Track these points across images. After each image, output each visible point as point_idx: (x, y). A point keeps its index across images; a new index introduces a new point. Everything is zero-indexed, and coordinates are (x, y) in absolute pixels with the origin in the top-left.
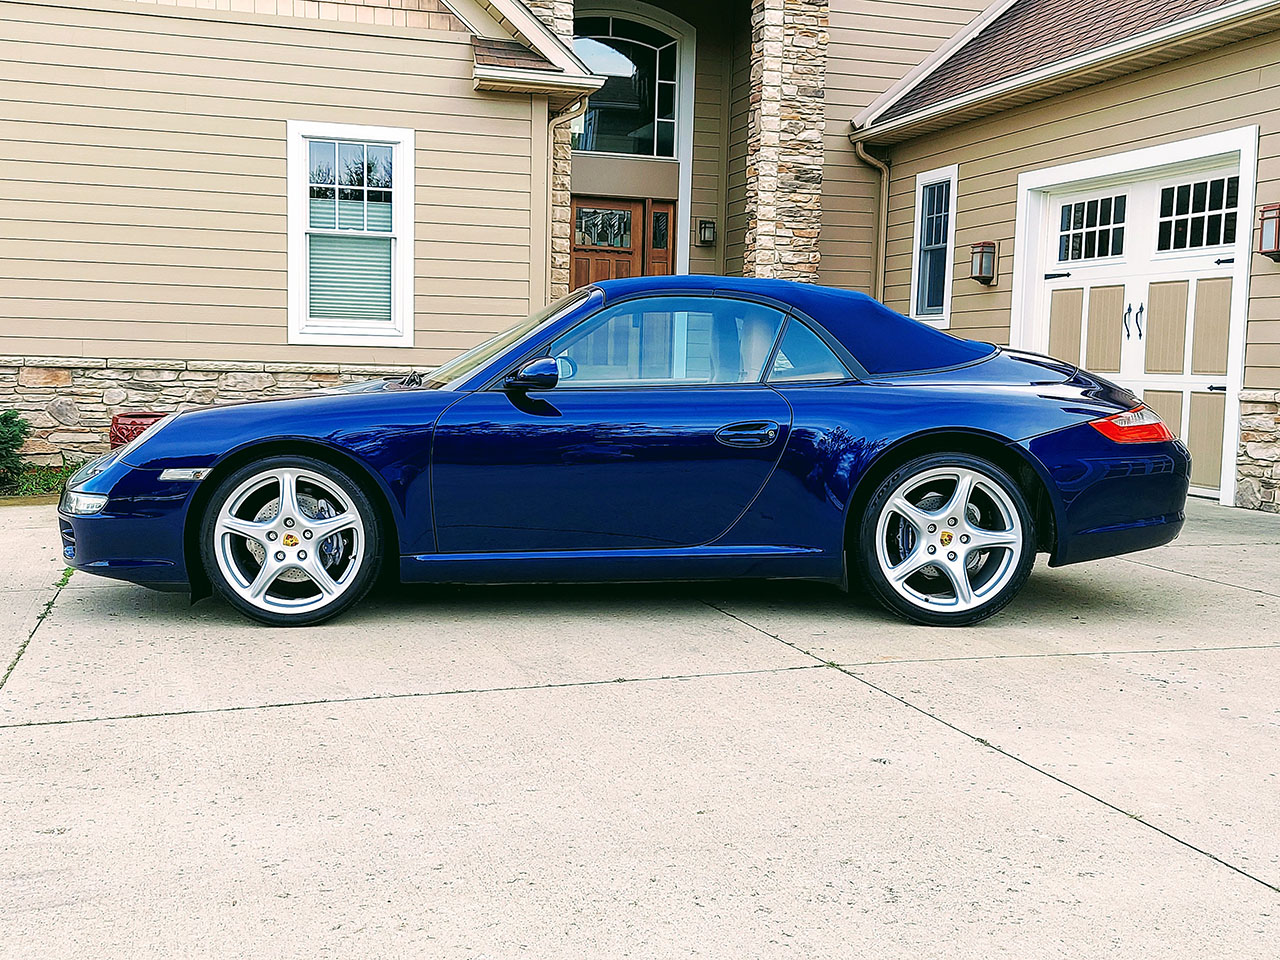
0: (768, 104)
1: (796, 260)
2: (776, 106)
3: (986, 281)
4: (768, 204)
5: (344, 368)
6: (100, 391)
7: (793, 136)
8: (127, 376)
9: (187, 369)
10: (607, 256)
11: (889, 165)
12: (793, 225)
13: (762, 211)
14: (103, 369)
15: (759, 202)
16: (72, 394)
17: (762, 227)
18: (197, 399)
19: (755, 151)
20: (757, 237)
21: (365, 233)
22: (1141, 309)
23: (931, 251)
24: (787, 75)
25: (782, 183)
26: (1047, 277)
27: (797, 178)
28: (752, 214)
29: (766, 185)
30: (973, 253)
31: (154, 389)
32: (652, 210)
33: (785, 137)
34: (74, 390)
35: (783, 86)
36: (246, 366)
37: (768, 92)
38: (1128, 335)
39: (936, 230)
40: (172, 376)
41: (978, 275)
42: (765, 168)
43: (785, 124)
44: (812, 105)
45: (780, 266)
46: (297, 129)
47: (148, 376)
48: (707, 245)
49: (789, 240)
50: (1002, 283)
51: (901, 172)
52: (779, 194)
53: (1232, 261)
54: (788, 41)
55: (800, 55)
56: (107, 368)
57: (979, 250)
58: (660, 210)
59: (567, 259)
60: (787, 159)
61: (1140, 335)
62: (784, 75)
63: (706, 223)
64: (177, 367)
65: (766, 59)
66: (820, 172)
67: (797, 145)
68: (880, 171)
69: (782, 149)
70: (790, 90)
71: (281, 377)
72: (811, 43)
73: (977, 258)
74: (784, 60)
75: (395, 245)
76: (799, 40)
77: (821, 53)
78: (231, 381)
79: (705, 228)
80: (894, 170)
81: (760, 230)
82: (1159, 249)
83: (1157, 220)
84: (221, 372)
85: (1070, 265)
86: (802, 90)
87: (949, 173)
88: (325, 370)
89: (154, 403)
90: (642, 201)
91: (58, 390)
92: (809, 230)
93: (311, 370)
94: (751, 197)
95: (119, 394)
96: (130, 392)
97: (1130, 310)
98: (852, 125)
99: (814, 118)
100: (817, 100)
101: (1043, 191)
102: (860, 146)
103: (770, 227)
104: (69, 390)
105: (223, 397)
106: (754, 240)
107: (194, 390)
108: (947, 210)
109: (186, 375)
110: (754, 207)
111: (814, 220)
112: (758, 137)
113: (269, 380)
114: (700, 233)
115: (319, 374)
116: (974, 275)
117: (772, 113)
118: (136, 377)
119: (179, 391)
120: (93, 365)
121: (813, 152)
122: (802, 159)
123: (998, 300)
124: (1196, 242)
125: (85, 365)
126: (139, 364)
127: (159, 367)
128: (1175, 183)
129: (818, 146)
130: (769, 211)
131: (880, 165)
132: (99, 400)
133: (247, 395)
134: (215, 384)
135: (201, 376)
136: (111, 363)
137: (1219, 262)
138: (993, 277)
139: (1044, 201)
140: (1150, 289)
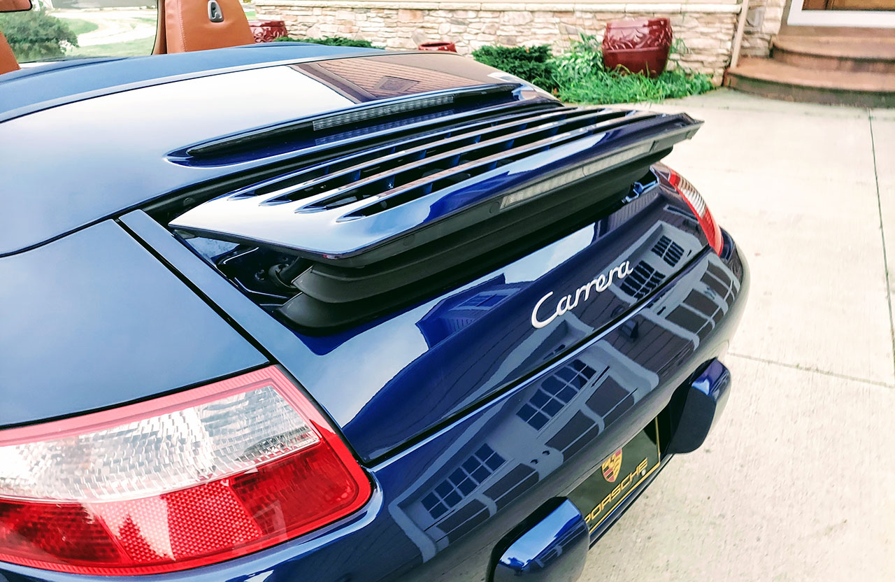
5: (578, 7)
8: (450, 15)
9: (481, 10)
14: (437, 10)
16: (423, 27)
18: (487, 31)
31: (464, 24)
34: (424, 25)
40: (472, 14)
47: (461, 15)
56: (440, 9)
64: (477, 8)
71: (536, 14)
78: (506, 18)
84: (500, 11)
88: (565, 9)
89: (465, 34)
91: (416, 24)
93: (556, 9)
95: (446, 27)
96: (453, 26)
104: (421, 25)
105: (503, 30)
107: (486, 24)
109: (482, 14)
113: (528, 16)
115: (561, 12)
118: (455, 16)
119: (477, 26)
120: (432, 7)
125: (428, 8)
126: (455, 6)
127: (467, 9)
132: (436, 31)
133: (517, 29)
134: (497, 20)
135: (489, 15)
136: (442, 6)
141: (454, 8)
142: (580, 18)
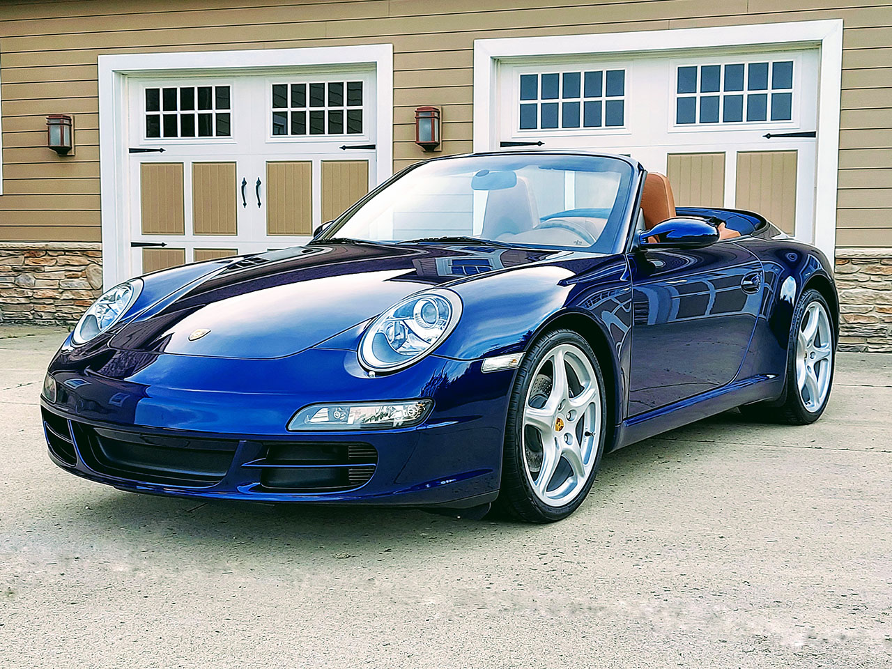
3: (63, 152)
22: (259, 183)
26: (132, 151)
30: (49, 125)
38: (245, 204)
41: (55, 145)
50: (81, 153)
53: (373, 147)
57: (58, 122)
61: (259, 204)
73: (56, 130)
82: (274, 135)
83: (269, 110)
85: (161, 141)
97: (245, 182)
101: (122, 74)
116: (52, 145)
123: (83, 170)
124: (317, 129)
128: (289, 81)
137: (344, 148)
138: (71, 148)
139: (124, 82)
140: (268, 168)
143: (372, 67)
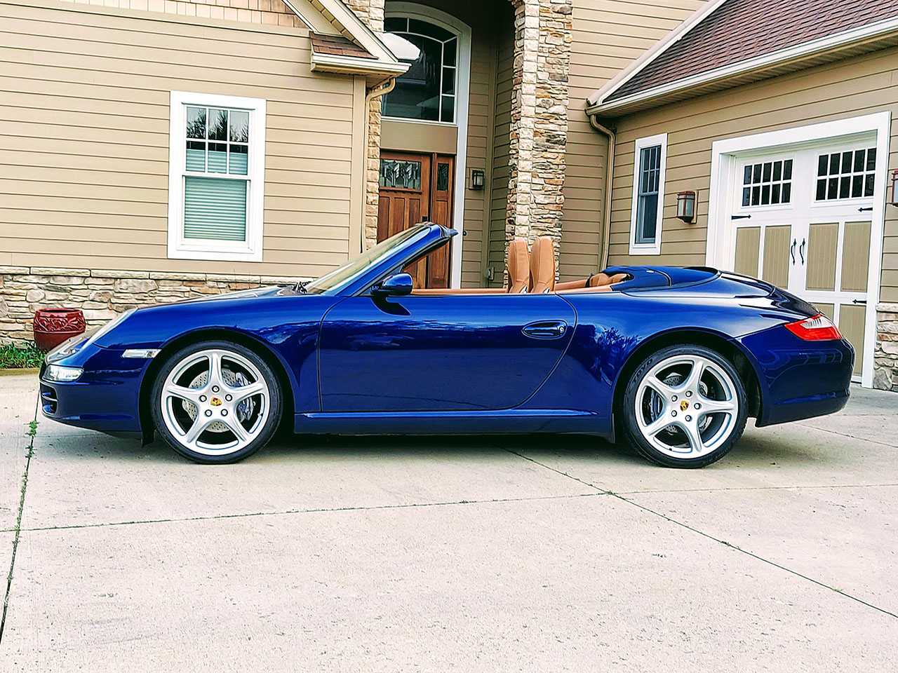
0: (528, 86)
1: (546, 202)
2: (533, 87)
3: (688, 220)
4: (526, 160)
5: (210, 277)
6: (25, 291)
7: (545, 110)
8: (45, 281)
9: (91, 276)
10: (403, 195)
11: (615, 132)
12: (545, 176)
13: (522, 165)
14: (27, 275)
15: (520, 158)
16: (3, 294)
17: (522, 177)
18: (97, 299)
19: (517, 120)
20: (518, 184)
21: (227, 176)
22: (804, 243)
23: (646, 196)
24: (542, 65)
25: (537, 144)
26: (733, 218)
27: (548, 141)
28: (514, 167)
29: (525, 145)
30: (678, 199)
31: (65, 291)
32: (437, 161)
33: (539, 110)
34: (4, 290)
35: (538, 72)
36: (136, 274)
37: (527, 77)
38: (794, 262)
39: (650, 181)
40: (79, 281)
41: (682, 215)
42: (524, 133)
43: (539, 101)
44: (559, 87)
45: (534, 206)
46: (178, 98)
47: (61, 281)
48: (477, 188)
49: (541, 186)
50: (700, 221)
51: (624, 138)
52: (534, 152)
53: (871, 209)
54: (542, 39)
55: (550, 50)
56: (30, 274)
57: (683, 197)
58: (442, 161)
59: (376, 197)
60: (540, 126)
61: (803, 262)
62: (539, 65)
63: (477, 172)
64: (83, 275)
65: (526, 52)
66: (565, 137)
67: (548, 116)
68: (608, 137)
69: (537, 120)
70: (544, 76)
71: (162, 283)
72: (559, 41)
73: (682, 203)
74: (540, 54)
75: (250, 186)
76: (550, 39)
77: (566, 49)
78: (124, 285)
79: (477, 176)
80: (619, 136)
81: (520, 179)
82: (817, 199)
83: (816, 178)
84: (116, 279)
85: (751, 209)
86: (552, 76)
87: (660, 139)
88: (195, 278)
89: (66, 302)
90: (430, 155)
92: (556, 179)
93: (185, 278)
94: (514, 154)
95: (38, 294)
96: (47, 292)
97: (795, 243)
98: (588, 103)
99: (561, 97)
100: (563, 83)
101: (731, 155)
102: (593, 118)
103: (528, 177)
104: (1, 291)
105: (118, 298)
106: (516, 186)
107: (95, 292)
108: (659, 166)
109: (90, 281)
110: (516, 162)
111: (560, 172)
112: (519, 110)
113: (152, 285)
114: (473, 179)
115: (191, 281)
116: (679, 215)
117: (530, 92)
118: (52, 282)
119: (84, 293)
120: (19, 272)
121: (560, 122)
122: (551, 127)
123: (697, 234)
124: (845, 195)
125: (14, 272)
126: (55, 271)
127: (70, 274)
128: (829, 152)
129: (564, 117)
130: (527, 165)
131: (608, 132)
132: (24, 298)
133: (136, 296)
134: (111, 287)
135: (101, 281)
136: (33, 270)
137: (861, 210)
138: (693, 217)
139: (732, 162)
140: (810, 229)
141: (54, 273)
142: (212, 287)
143: (874, 133)
